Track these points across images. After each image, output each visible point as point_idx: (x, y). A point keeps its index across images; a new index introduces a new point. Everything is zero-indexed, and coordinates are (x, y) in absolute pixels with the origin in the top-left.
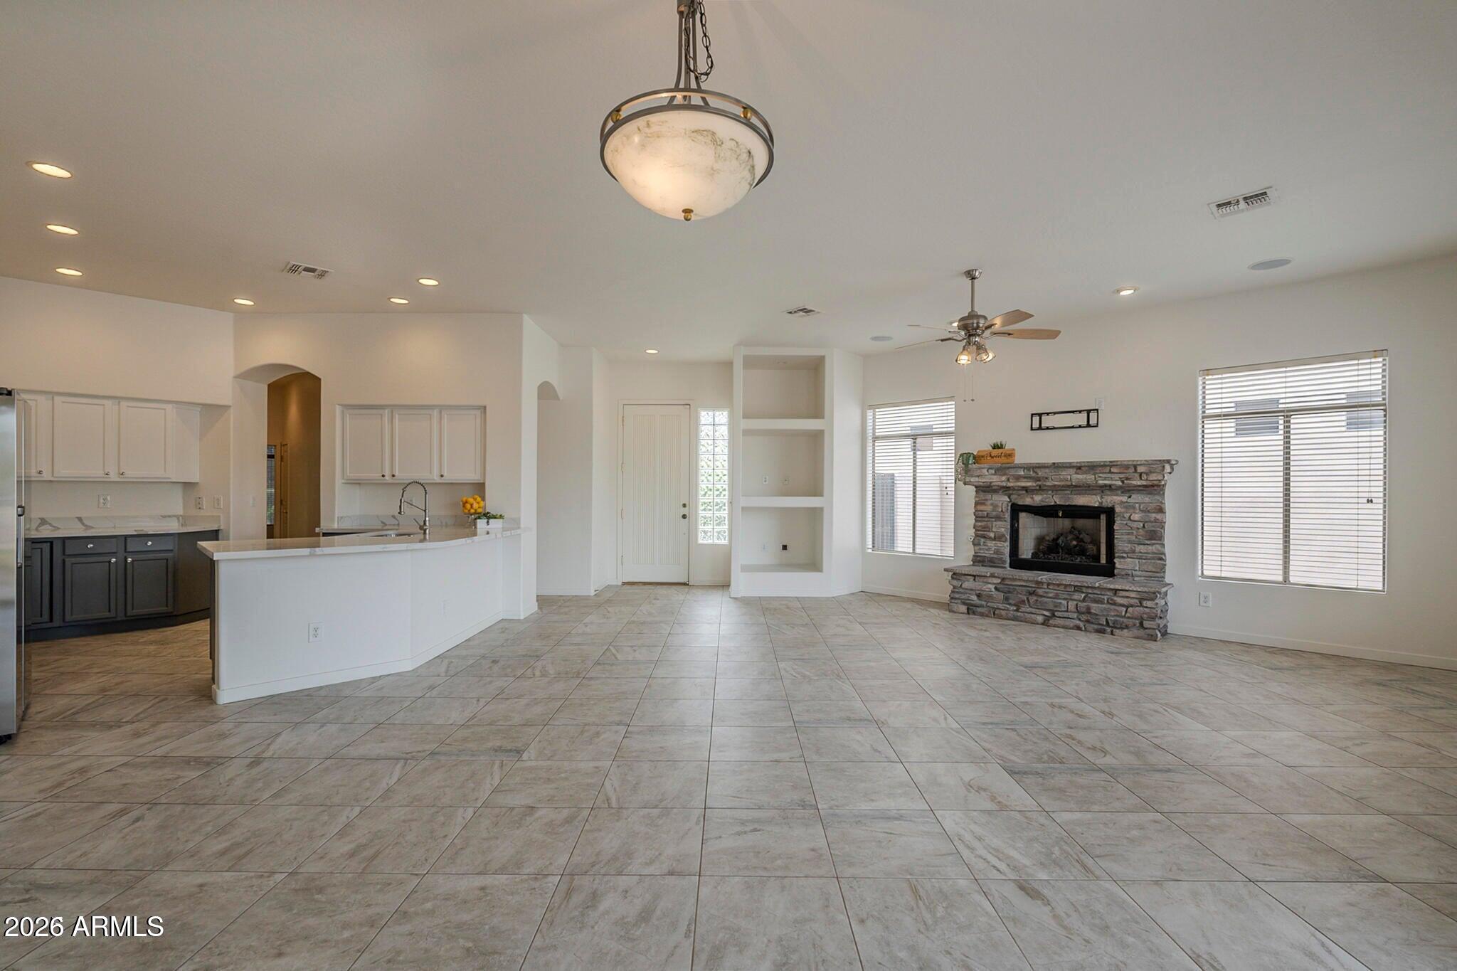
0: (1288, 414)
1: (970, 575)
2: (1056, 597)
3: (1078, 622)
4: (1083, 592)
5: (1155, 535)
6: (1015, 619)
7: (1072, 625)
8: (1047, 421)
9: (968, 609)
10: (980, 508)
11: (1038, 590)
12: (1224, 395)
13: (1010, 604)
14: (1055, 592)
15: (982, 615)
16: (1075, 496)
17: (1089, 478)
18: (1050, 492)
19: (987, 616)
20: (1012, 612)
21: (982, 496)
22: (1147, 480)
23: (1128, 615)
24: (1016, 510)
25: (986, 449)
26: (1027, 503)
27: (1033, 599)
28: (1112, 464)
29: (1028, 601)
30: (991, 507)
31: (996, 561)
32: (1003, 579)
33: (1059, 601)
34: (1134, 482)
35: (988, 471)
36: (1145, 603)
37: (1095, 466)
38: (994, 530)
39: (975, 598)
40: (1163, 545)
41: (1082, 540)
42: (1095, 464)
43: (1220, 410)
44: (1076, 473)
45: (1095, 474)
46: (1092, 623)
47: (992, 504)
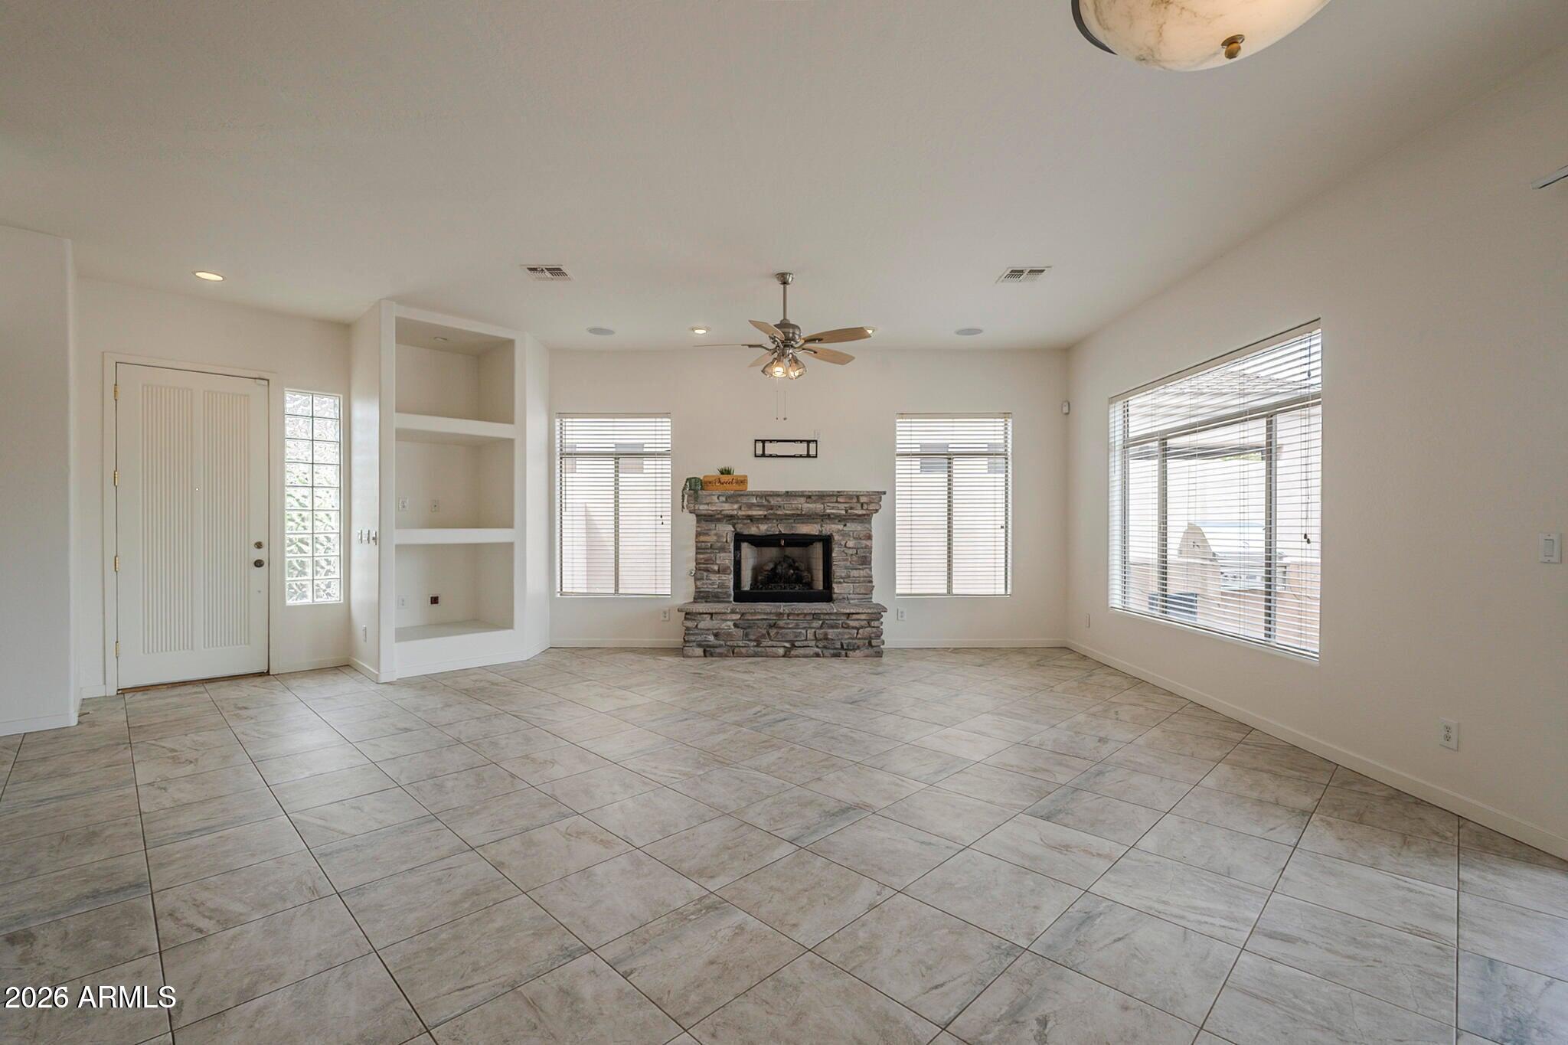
0: (950, 457)
1: (706, 613)
2: (797, 627)
3: (817, 650)
4: (820, 620)
5: (865, 561)
6: (756, 655)
7: (812, 653)
8: (770, 449)
9: (705, 651)
10: (702, 538)
11: (779, 622)
12: (913, 437)
13: (749, 640)
14: (795, 622)
15: (721, 655)
16: (798, 525)
17: (817, 507)
18: (775, 521)
19: (727, 656)
20: (752, 648)
21: (704, 525)
22: (867, 509)
23: (859, 636)
24: (739, 539)
25: (714, 474)
26: (753, 533)
27: (773, 632)
28: (839, 494)
29: (769, 634)
30: (715, 538)
31: (721, 596)
32: (743, 614)
33: (799, 630)
34: (856, 512)
35: (718, 498)
36: (872, 624)
37: (824, 496)
38: (718, 562)
39: (711, 638)
40: (870, 569)
41: (797, 569)
42: (825, 494)
43: (910, 450)
44: (806, 502)
45: (823, 504)
46: (829, 648)
47: (716, 535)
